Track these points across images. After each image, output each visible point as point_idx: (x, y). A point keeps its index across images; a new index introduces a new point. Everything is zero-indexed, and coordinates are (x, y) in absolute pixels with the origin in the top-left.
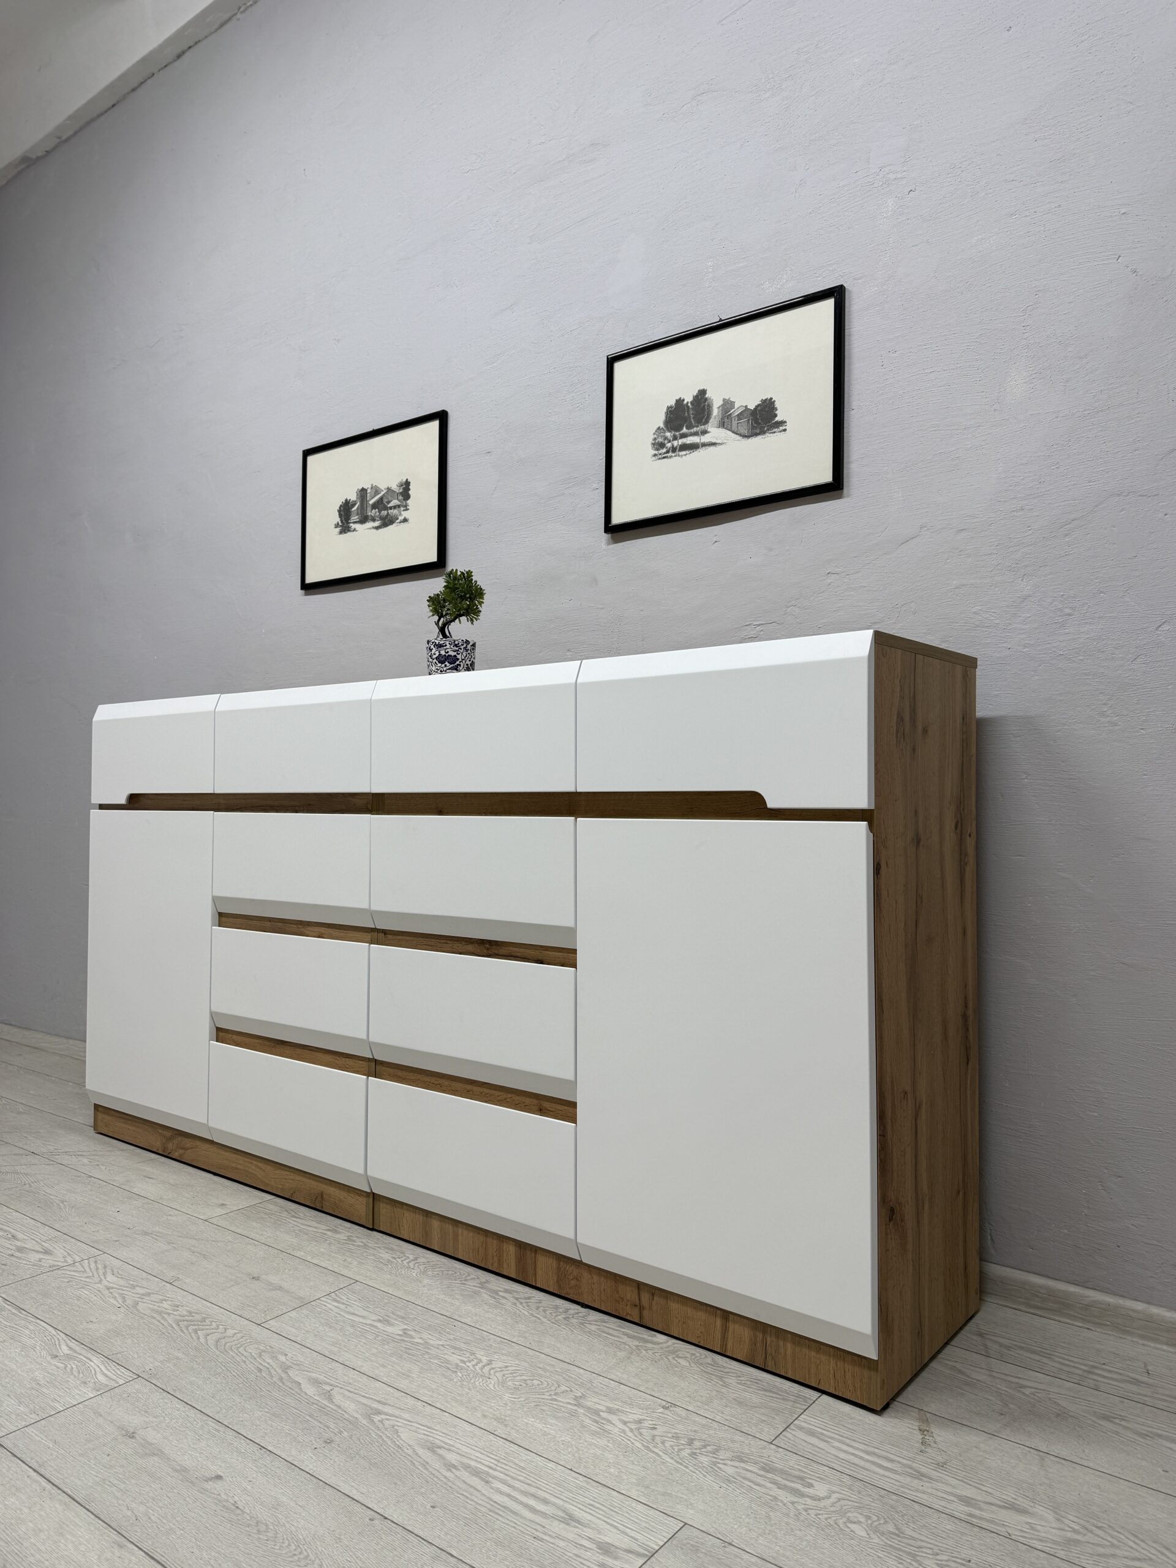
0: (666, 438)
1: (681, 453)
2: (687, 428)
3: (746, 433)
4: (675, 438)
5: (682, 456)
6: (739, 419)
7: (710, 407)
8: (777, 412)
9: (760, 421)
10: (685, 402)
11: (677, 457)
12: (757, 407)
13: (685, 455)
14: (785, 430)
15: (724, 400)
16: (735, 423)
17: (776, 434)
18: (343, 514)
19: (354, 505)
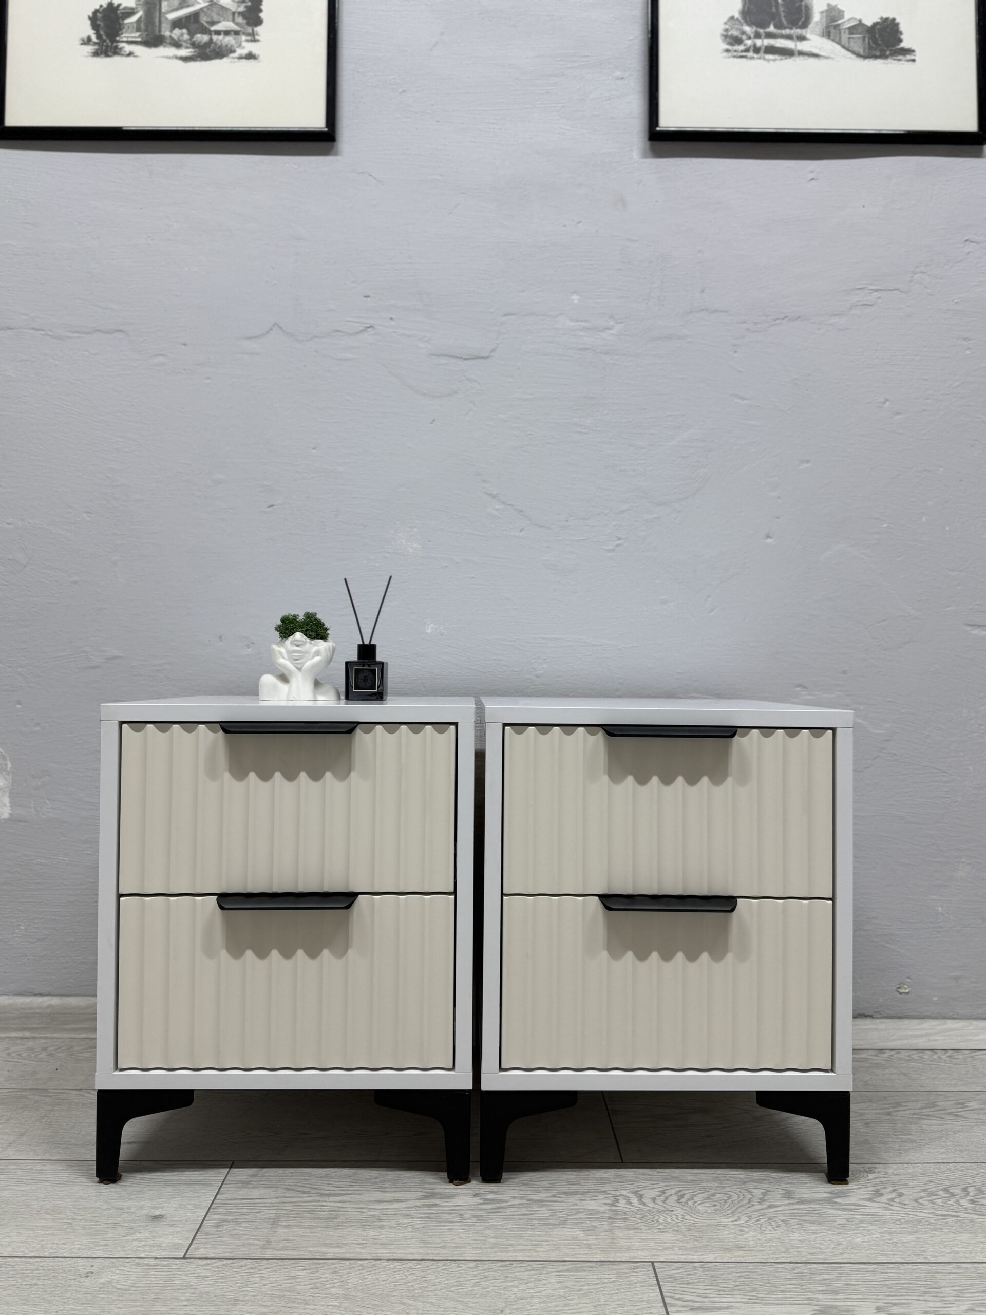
0: (743, 33)
1: (767, 57)
2: (776, 27)
3: (861, 51)
4: (758, 36)
5: (768, 60)
6: (851, 34)
7: (809, 9)
8: (902, 37)
9: (880, 42)
11: (761, 61)
12: (875, 24)
13: (774, 60)
14: (914, 60)
15: (829, 5)
16: (845, 37)
17: (901, 62)
18: (102, 24)
19: (130, 13)
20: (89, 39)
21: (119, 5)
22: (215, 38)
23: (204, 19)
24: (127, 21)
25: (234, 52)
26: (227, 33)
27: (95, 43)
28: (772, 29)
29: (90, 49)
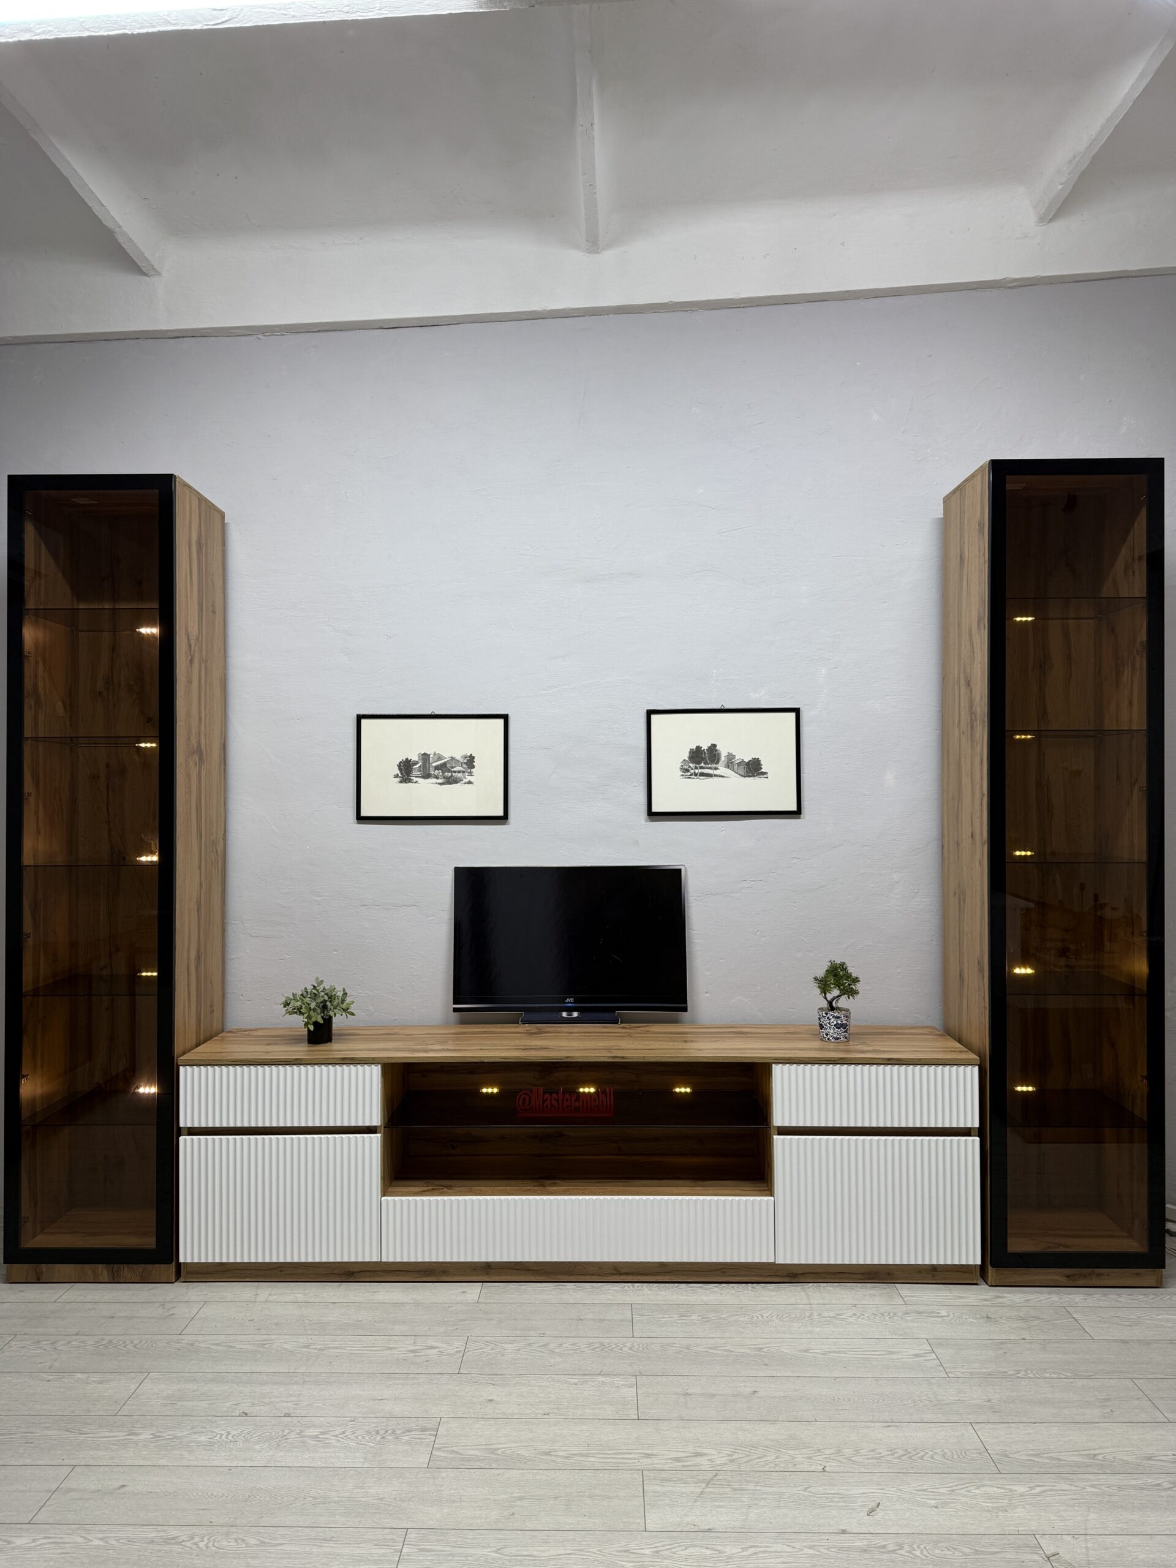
0: (690, 767)
1: (700, 777)
2: (704, 764)
3: (743, 774)
4: (696, 768)
5: (700, 779)
6: (739, 766)
7: (719, 755)
8: (762, 767)
9: (751, 769)
10: (703, 749)
11: (698, 780)
12: (750, 761)
13: (704, 780)
14: (767, 777)
15: (728, 753)
16: (736, 767)
17: (762, 778)
18: (403, 768)
19: (416, 763)
20: (398, 775)
21: (411, 760)
22: (454, 774)
23: (449, 766)
24: (414, 767)
25: (463, 780)
26: (459, 772)
27: (400, 777)
28: (702, 765)
29: (398, 779)
